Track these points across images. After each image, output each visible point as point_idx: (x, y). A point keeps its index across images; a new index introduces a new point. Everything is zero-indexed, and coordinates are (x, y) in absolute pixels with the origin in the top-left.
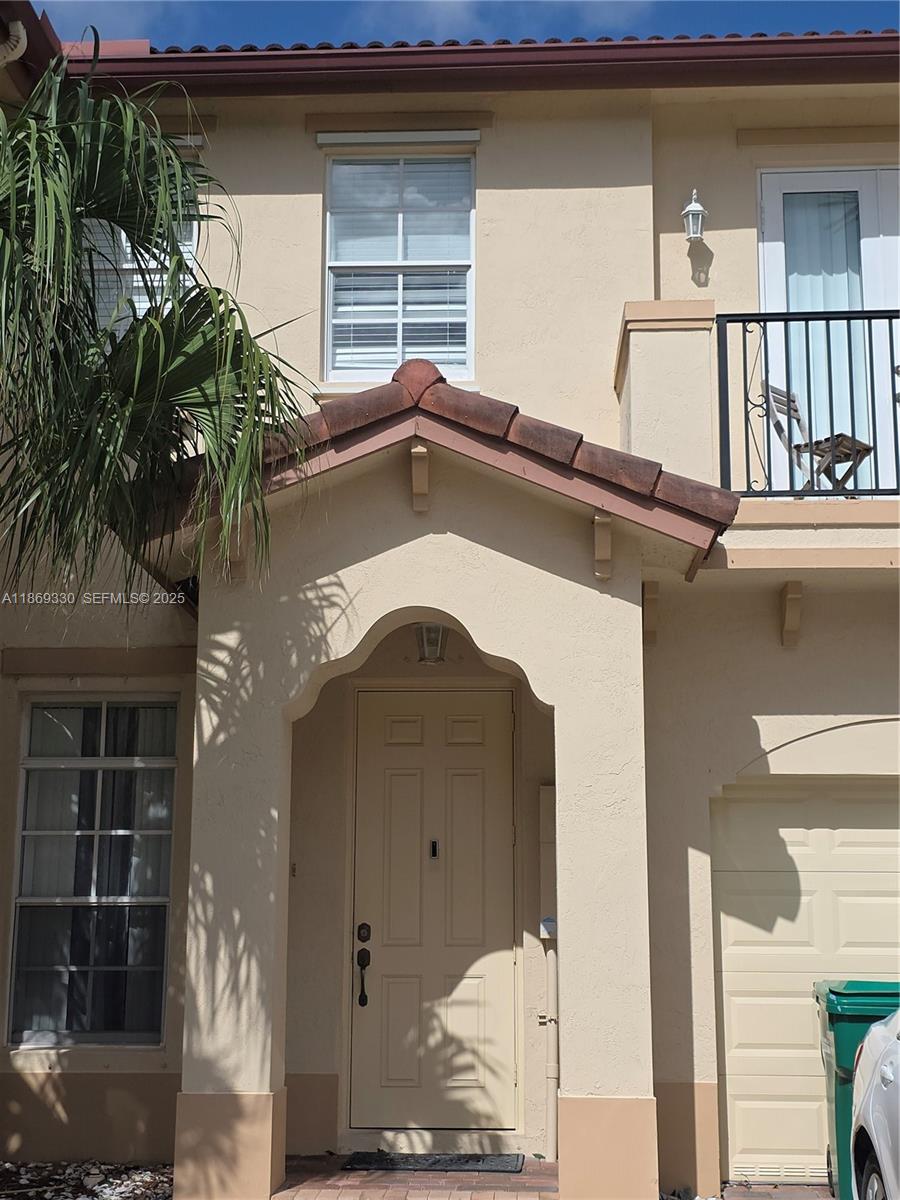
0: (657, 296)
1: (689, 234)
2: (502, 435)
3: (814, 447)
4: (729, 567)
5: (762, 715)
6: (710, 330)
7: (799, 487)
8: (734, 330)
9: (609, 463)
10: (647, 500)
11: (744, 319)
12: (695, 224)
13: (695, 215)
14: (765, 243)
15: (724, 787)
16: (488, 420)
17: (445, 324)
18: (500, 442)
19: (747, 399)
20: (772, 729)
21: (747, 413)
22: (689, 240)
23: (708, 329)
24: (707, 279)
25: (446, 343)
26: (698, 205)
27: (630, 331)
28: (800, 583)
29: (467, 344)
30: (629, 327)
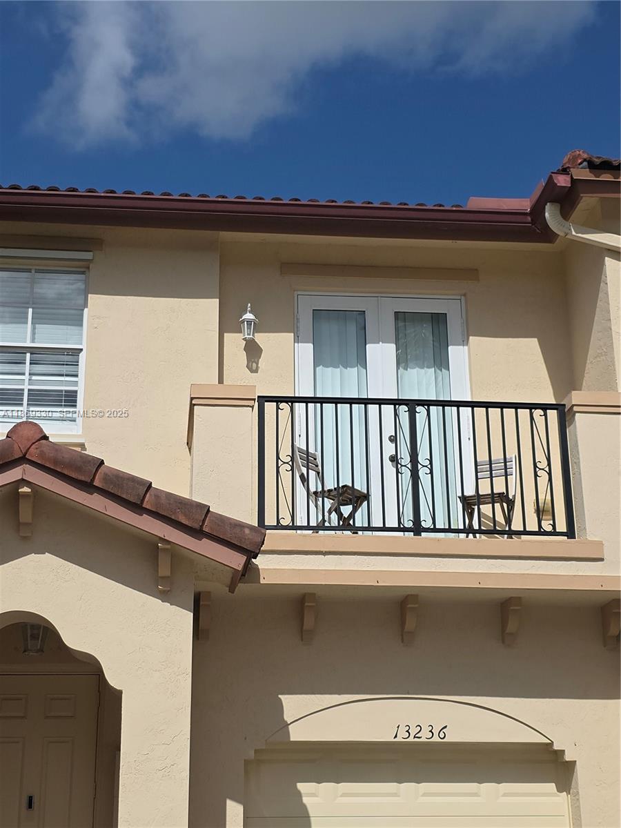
0: (221, 381)
1: (244, 335)
2: (89, 481)
3: (325, 494)
4: (261, 582)
5: (286, 694)
6: (252, 407)
7: (313, 523)
8: (270, 407)
9: (170, 504)
10: (197, 533)
11: (278, 400)
12: (249, 328)
13: (249, 322)
14: (300, 344)
15: (255, 750)
16: (78, 469)
17: (62, 391)
18: (87, 486)
19: (278, 458)
20: (293, 705)
21: (278, 468)
22: (245, 339)
23: (250, 407)
24: (257, 368)
25: (62, 405)
26: (251, 315)
27: (195, 405)
28: (315, 594)
29: (78, 406)
30: (193, 402)
